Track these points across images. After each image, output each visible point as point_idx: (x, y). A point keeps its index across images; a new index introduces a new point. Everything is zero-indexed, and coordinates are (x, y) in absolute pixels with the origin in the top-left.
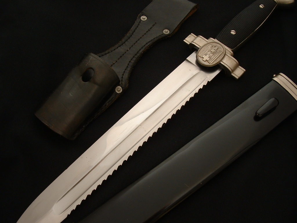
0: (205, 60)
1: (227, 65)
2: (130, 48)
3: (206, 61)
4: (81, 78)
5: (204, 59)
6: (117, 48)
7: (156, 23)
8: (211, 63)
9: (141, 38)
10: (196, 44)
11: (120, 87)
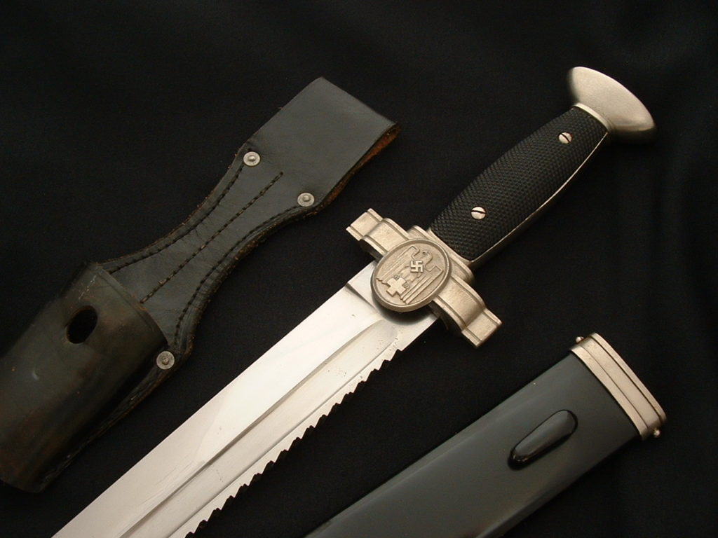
0: (392, 293)
1: (451, 308)
2: (207, 243)
3: (397, 296)
4: (66, 330)
5: (392, 291)
6: (175, 241)
7: (282, 174)
8: (407, 302)
9: (238, 215)
11: (169, 353)
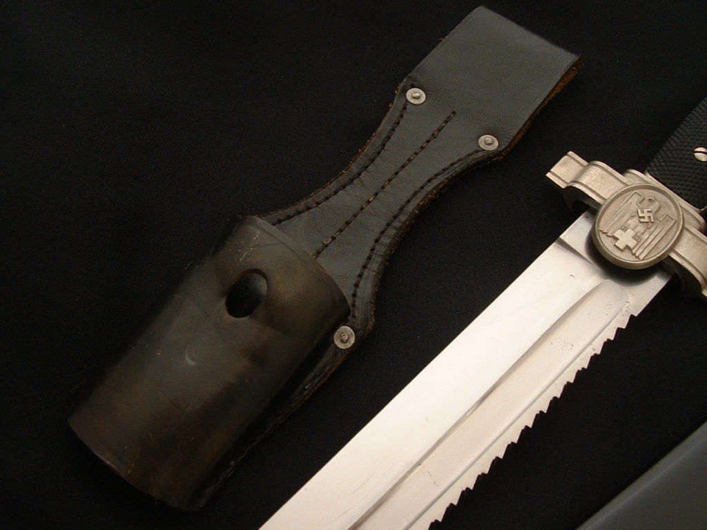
0: (621, 247)
1: (690, 264)
2: (376, 194)
3: (627, 251)
4: (223, 302)
5: (621, 244)
6: (336, 193)
7: (454, 113)
8: (641, 257)
9: (410, 160)
10: (590, 189)
11: (349, 328)
